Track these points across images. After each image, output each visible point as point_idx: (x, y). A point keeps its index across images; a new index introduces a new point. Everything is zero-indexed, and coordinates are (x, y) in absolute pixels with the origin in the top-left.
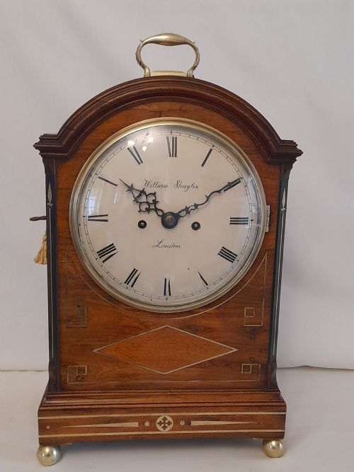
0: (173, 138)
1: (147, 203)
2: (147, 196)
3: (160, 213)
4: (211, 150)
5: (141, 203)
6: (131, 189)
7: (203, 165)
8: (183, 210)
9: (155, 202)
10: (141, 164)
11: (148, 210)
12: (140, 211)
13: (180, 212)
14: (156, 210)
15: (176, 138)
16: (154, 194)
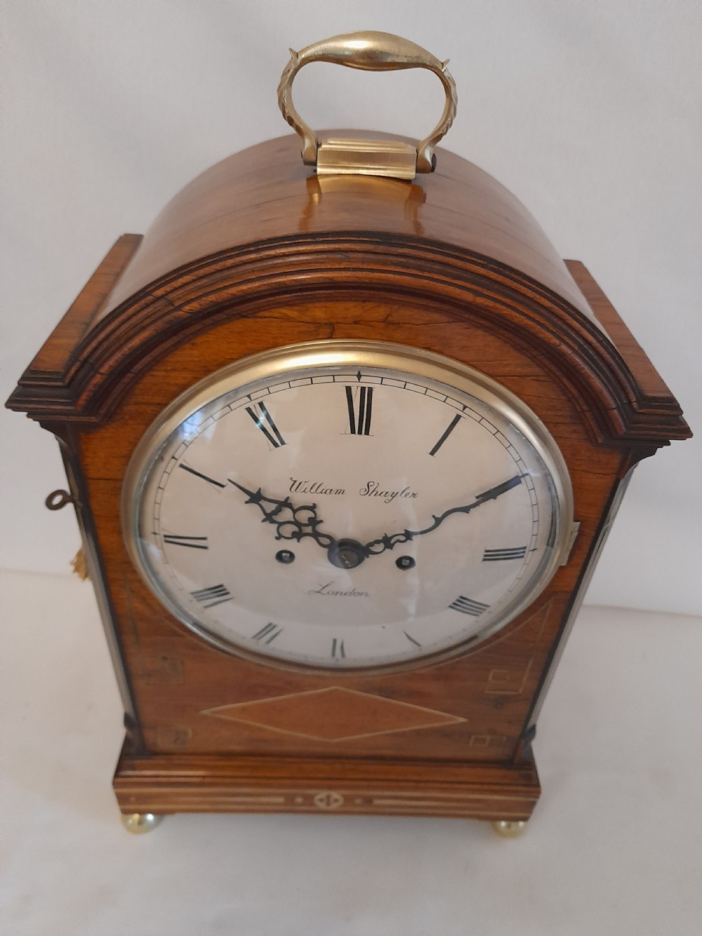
0: (363, 389)
1: (296, 523)
2: (295, 511)
3: (326, 541)
4: (458, 418)
5: (281, 524)
6: (256, 498)
7: (432, 453)
8: (377, 542)
9: (314, 522)
10: (282, 448)
11: (298, 536)
12: (279, 537)
13: (371, 544)
14: (316, 535)
15: (371, 390)
16: (313, 508)
